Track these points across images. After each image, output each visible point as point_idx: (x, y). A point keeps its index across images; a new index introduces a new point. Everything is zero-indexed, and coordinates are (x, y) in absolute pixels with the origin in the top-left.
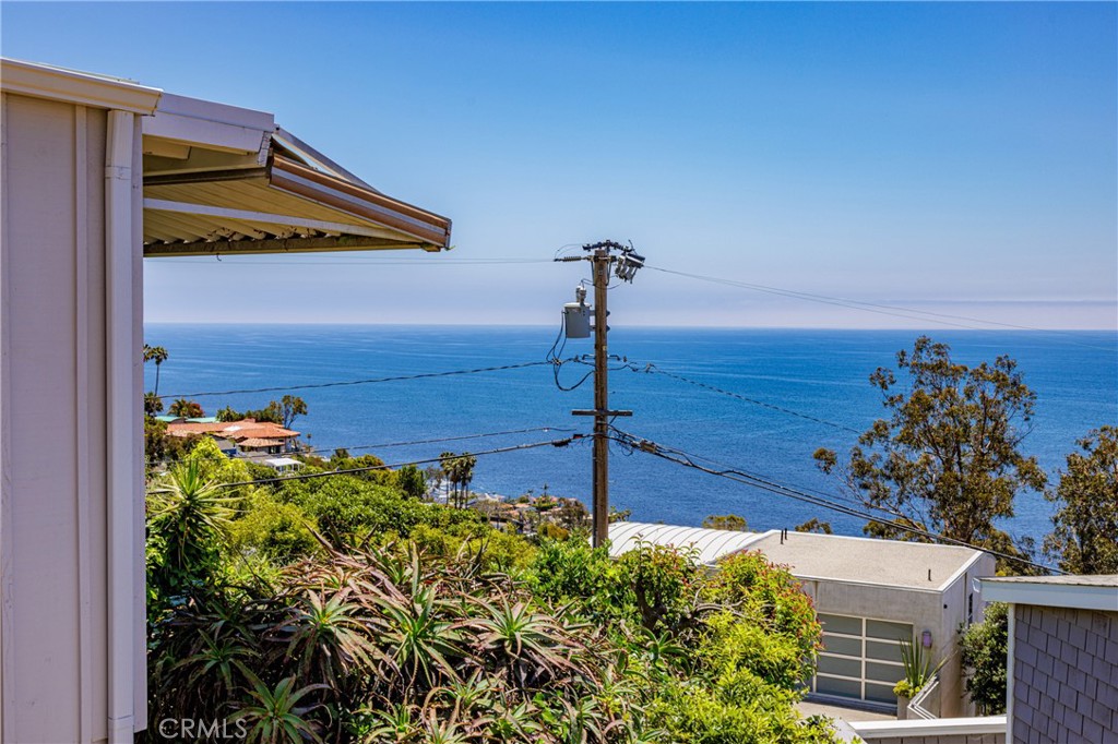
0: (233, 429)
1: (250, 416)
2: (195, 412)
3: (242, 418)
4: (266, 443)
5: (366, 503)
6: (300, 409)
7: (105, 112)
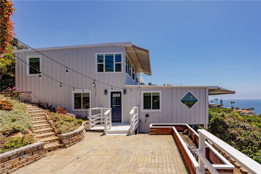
0: (243, 111)
1: (246, 109)
2: (238, 109)
3: (245, 110)
4: (248, 113)
5: (255, 119)
6: (253, 109)
7: (206, 88)
